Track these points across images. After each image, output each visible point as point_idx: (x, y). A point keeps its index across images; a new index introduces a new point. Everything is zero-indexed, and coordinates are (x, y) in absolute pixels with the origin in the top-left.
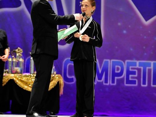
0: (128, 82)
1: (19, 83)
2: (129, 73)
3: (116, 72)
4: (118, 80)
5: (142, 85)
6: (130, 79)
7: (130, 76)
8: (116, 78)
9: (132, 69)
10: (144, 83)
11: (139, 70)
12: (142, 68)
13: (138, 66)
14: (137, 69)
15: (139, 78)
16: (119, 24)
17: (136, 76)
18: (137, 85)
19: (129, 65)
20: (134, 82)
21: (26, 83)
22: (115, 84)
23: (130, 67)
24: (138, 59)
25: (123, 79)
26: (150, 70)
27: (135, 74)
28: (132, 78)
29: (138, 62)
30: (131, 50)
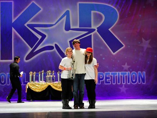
0: (106, 82)
1: (54, 87)
2: (106, 78)
3: (100, 78)
4: (101, 82)
5: (113, 84)
6: (107, 81)
7: (107, 79)
8: (100, 81)
9: (108, 76)
10: (114, 83)
11: (111, 77)
12: (113, 75)
13: (111, 75)
14: (110, 76)
15: (111, 80)
16: (101, 55)
17: (110, 79)
18: (110, 83)
19: (106, 74)
20: (109, 82)
21: (56, 87)
22: (100, 84)
23: (107, 75)
24: (111, 71)
25: (104, 81)
26: (116, 76)
27: (109, 79)
28: (108, 80)
29: (111, 73)
30: (107, 67)
